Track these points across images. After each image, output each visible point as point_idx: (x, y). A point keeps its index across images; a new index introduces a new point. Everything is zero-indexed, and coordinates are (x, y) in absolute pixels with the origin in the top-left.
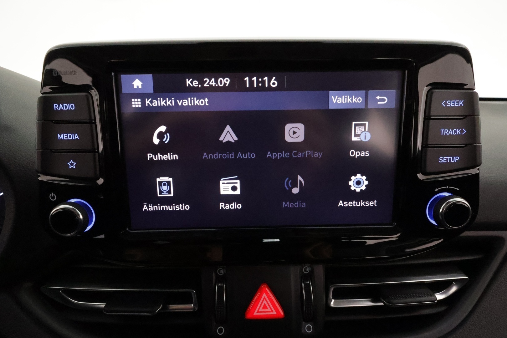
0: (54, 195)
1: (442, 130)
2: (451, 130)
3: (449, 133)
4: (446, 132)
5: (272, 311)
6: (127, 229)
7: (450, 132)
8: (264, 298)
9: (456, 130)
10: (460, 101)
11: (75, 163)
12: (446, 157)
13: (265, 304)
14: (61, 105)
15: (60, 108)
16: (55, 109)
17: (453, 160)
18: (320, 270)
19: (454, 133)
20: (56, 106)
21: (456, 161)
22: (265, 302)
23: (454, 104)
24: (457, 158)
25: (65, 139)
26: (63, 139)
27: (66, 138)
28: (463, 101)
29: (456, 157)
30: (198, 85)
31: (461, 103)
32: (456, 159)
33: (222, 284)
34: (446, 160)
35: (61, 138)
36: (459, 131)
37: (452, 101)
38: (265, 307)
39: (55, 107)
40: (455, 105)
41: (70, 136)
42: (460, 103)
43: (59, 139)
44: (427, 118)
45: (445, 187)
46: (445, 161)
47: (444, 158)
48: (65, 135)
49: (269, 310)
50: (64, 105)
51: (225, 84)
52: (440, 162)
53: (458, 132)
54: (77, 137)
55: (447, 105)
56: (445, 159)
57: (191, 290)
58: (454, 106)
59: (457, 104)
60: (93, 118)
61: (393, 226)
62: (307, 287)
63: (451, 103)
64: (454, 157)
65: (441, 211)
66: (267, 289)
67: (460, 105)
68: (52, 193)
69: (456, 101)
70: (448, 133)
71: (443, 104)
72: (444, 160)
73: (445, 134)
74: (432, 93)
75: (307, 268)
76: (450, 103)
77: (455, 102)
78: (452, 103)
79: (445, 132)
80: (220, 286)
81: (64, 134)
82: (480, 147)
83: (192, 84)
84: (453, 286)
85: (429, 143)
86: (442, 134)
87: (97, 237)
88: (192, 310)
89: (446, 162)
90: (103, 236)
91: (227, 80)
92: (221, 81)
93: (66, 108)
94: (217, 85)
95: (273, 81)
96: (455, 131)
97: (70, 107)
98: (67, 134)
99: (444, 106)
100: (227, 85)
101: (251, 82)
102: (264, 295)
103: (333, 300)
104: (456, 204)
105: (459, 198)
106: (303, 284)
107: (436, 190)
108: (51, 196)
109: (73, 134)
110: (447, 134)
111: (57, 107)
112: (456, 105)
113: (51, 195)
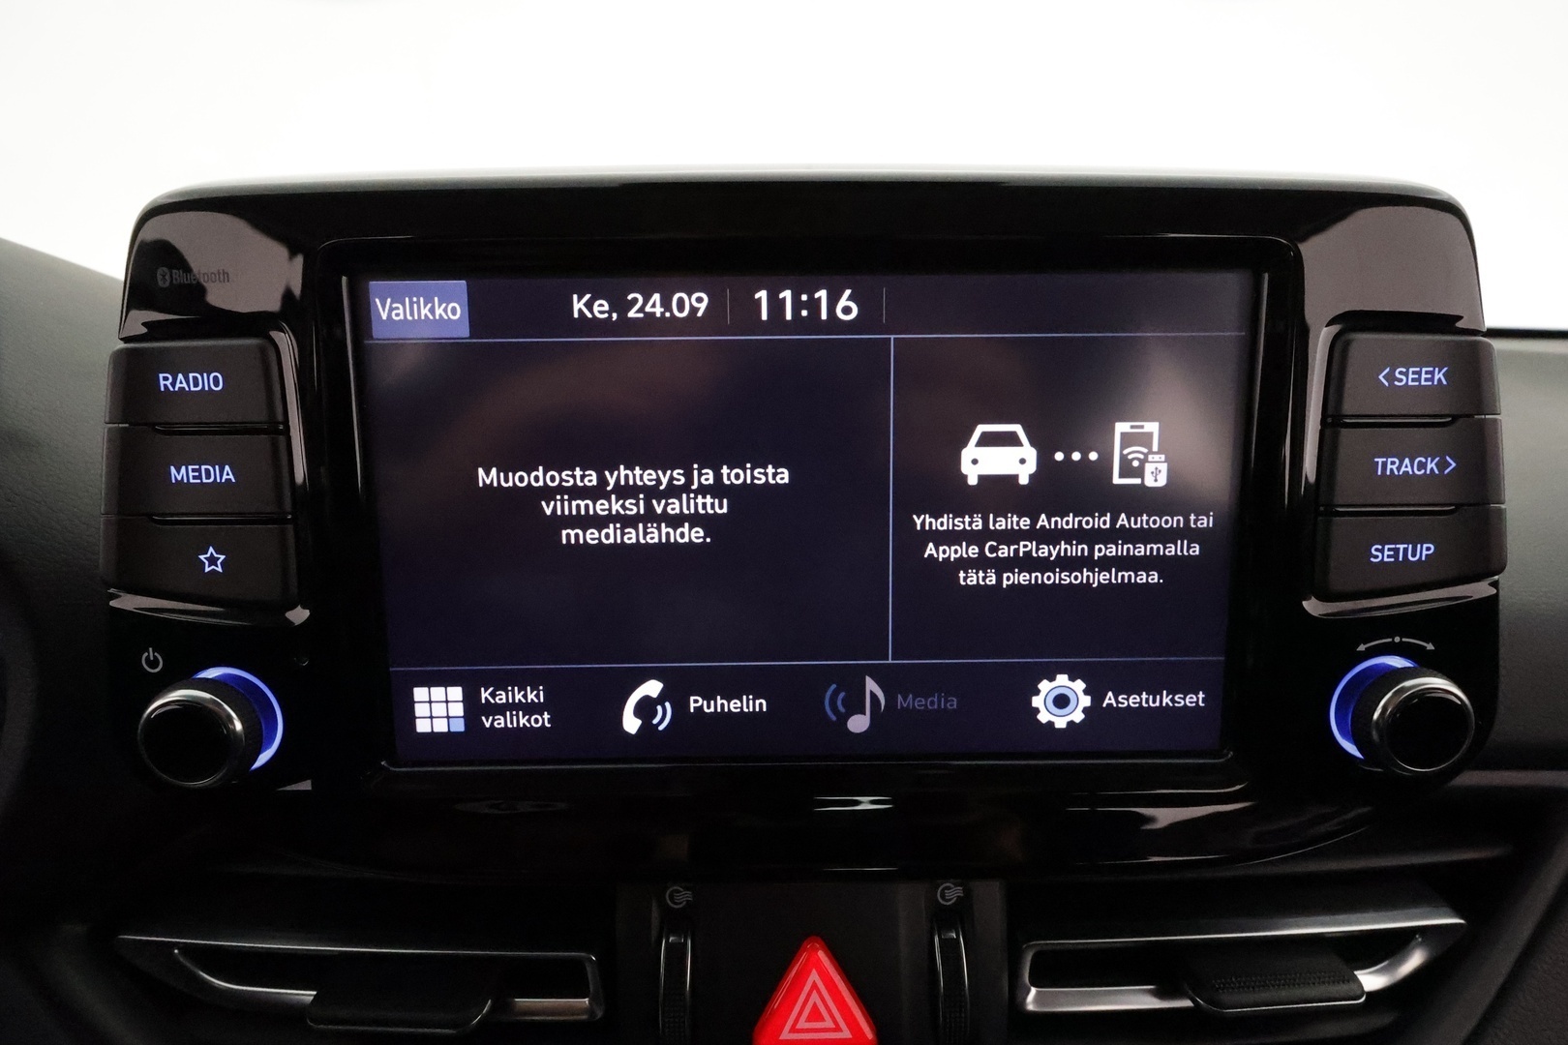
0: (156, 654)
1: (1380, 460)
2: (1407, 461)
3: (1403, 469)
4: (1392, 465)
5: (838, 1029)
6: (383, 763)
7: (1406, 467)
8: (815, 986)
9: (1423, 460)
10: (1437, 369)
11: (222, 557)
12: (1393, 546)
13: (815, 1005)
14: (180, 376)
15: (178, 385)
16: (162, 389)
17: (1414, 555)
18: (990, 897)
19: (1419, 470)
20: (165, 379)
21: (1423, 558)
22: (815, 997)
23: (1419, 380)
24: (1428, 549)
25: (192, 481)
26: (185, 481)
27: (194, 477)
28: (1446, 369)
29: (1425, 546)
30: (610, 312)
31: (1439, 376)
32: (1425, 552)
33: (680, 936)
34: (1392, 553)
35: (179, 478)
36: (1433, 465)
37: (1411, 370)
38: (815, 1015)
39: (162, 383)
40: (1420, 382)
41: (208, 472)
42: (1436, 377)
43: (174, 481)
44: (1333, 421)
45: (1390, 640)
46: (1389, 556)
47: (1387, 547)
48: (194, 470)
49: (829, 1024)
50: (191, 375)
51: (694, 310)
52: (1372, 559)
53: (1431, 465)
54: (228, 474)
55: (1396, 383)
56: (1389, 550)
57: (583, 954)
58: (1417, 384)
59: (1426, 380)
60: (280, 418)
61: (1222, 760)
62: (951, 948)
63: (1407, 377)
64: (1419, 546)
65: (1376, 716)
66: (821, 954)
67: (1436, 383)
68: (151, 649)
69: (1424, 370)
70: (1399, 469)
71: (1381, 377)
72: (1386, 553)
73: (1388, 473)
74: (1347, 344)
75: (948, 888)
76: (1406, 374)
77: (1419, 373)
78: (1411, 376)
79: (1389, 466)
80: (673, 944)
81: (190, 467)
82: (1500, 513)
83: (591, 311)
84: (1413, 948)
85: (1338, 500)
86: (1379, 473)
87: (288, 788)
88: (584, 1017)
89: (1392, 560)
90: (306, 786)
91: (700, 300)
92: (681, 302)
93: (196, 384)
94: (668, 315)
95: (843, 302)
96: (1420, 462)
97: (210, 382)
98: (197, 467)
99: (1386, 384)
100: (700, 314)
101: (776, 305)
102: (814, 977)
103: (1033, 990)
104: (1425, 697)
105: (1435, 676)
106: (936, 939)
107: (1362, 648)
108: (148, 658)
109: (217, 467)
110: (1396, 473)
111: (168, 383)
112: (1423, 383)
113: (146, 654)
